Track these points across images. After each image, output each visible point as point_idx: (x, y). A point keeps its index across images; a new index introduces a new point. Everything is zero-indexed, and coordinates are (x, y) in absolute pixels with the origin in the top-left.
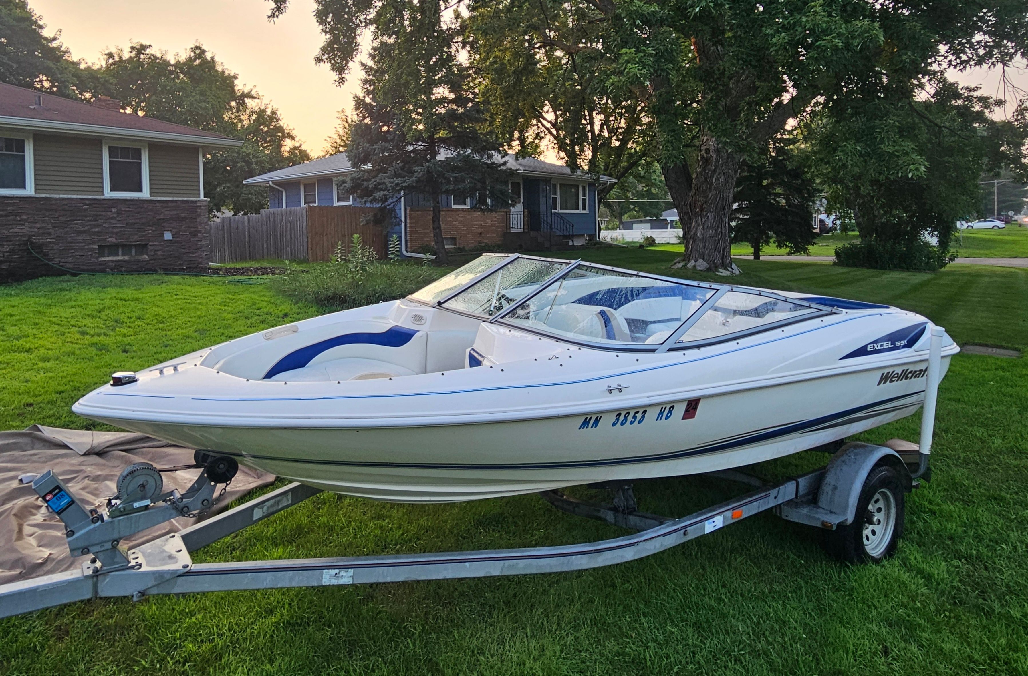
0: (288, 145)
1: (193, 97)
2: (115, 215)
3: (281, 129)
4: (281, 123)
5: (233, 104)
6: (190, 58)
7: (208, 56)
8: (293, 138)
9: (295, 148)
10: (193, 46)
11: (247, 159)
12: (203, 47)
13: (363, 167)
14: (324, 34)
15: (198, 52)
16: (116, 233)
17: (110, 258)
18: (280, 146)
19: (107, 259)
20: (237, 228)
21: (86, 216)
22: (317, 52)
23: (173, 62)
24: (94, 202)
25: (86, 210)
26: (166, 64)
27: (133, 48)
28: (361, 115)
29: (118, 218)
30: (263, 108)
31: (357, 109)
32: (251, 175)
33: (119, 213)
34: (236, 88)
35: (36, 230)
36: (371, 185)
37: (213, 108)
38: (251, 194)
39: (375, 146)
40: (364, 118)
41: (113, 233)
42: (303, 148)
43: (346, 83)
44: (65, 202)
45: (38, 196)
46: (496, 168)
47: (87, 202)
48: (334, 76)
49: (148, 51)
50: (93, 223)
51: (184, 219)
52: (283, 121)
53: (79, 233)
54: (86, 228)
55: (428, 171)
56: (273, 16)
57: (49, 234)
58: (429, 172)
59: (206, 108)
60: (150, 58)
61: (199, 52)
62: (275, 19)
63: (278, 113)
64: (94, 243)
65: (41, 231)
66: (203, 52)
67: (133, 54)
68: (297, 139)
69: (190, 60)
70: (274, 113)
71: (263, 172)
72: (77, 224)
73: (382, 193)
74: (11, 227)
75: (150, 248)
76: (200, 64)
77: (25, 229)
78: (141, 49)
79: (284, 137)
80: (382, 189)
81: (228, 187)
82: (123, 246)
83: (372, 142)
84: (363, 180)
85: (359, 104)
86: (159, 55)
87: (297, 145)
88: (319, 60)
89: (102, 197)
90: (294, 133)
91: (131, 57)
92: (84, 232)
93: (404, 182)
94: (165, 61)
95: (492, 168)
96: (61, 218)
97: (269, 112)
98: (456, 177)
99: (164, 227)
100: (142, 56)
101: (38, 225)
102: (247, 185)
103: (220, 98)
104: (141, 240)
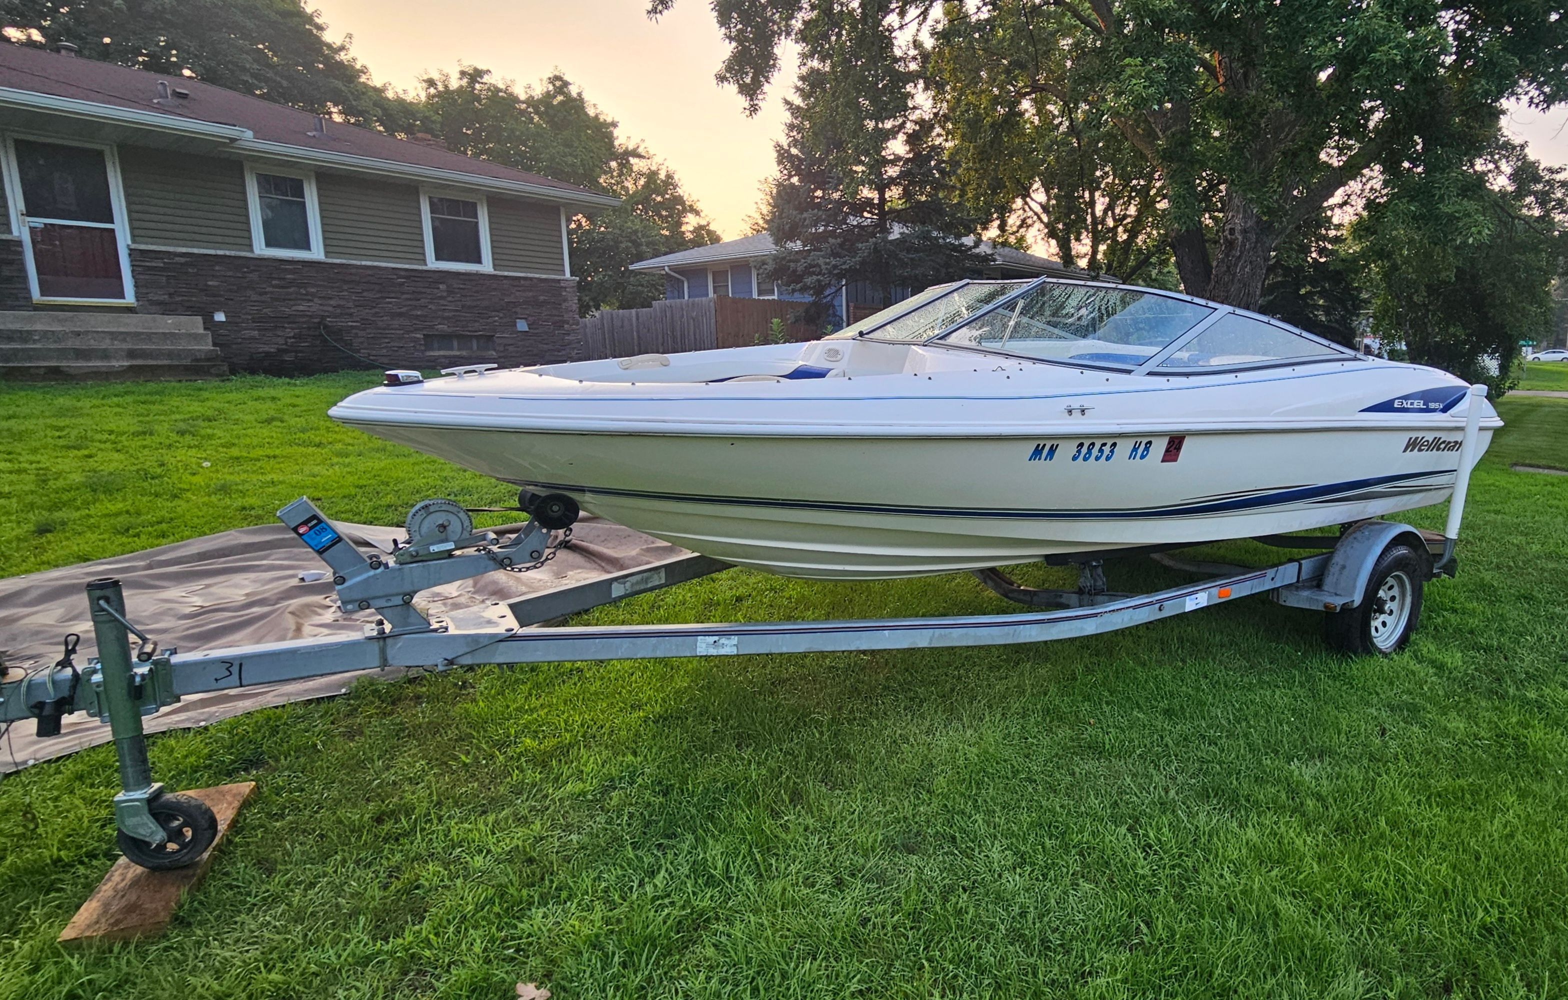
0: (690, 223)
1: (554, 147)
2: (445, 294)
3: (679, 200)
4: (680, 191)
5: (614, 164)
6: (548, 92)
7: (574, 91)
8: (697, 213)
9: (701, 227)
10: (551, 75)
11: (634, 237)
12: (566, 78)
13: (790, 245)
14: (727, 41)
15: (558, 84)
16: (448, 318)
17: (442, 353)
18: (679, 224)
19: (436, 353)
20: (622, 327)
21: (403, 293)
22: (719, 66)
23: (523, 97)
24: (413, 274)
25: (402, 284)
26: (513, 99)
27: (463, 73)
28: (785, 172)
29: (450, 299)
30: (654, 168)
31: (780, 162)
32: (640, 258)
33: (450, 292)
34: (616, 143)
35: (330, 309)
36: (800, 266)
37: (583, 165)
38: (642, 286)
39: (805, 215)
40: (790, 176)
41: (444, 318)
42: (712, 227)
43: (759, 113)
44: (370, 272)
45: (330, 261)
46: (966, 251)
47: (403, 273)
48: (743, 102)
49: (486, 78)
50: (414, 303)
51: (545, 302)
52: (683, 188)
53: (394, 315)
54: (404, 310)
55: (875, 248)
56: (654, 11)
57: (351, 315)
58: (876, 250)
59: (573, 165)
60: (489, 89)
61: (560, 84)
62: (658, 16)
63: (676, 177)
64: (416, 330)
65: (339, 311)
66: (566, 84)
67: (464, 82)
68: (702, 214)
69: (548, 96)
70: (669, 176)
71: (656, 255)
72: (390, 303)
73: (815, 277)
74: (292, 303)
75: (498, 341)
76: (562, 103)
77: (315, 307)
78: (475, 75)
79: (684, 211)
80: (814, 273)
81: (610, 276)
82: (459, 337)
83: (801, 209)
84: (790, 261)
85: (783, 156)
86: (501, 86)
87: (704, 223)
88: (721, 78)
89: (424, 268)
90: (698, 206)
91: (461, 87)
92: (401, 315)
93: (845, 263)
94: (511, 94)
95: (961, 252)
96: (365, 294)
97: (662, 176)
98: (912, 259)
99: (516, 313)
100: (477, 86)
101: (332, 302)
102: (635, 273)
103: (592, 151)
104: (484, 330)
